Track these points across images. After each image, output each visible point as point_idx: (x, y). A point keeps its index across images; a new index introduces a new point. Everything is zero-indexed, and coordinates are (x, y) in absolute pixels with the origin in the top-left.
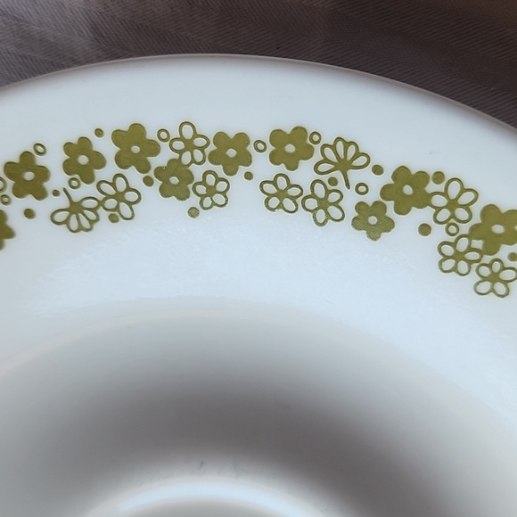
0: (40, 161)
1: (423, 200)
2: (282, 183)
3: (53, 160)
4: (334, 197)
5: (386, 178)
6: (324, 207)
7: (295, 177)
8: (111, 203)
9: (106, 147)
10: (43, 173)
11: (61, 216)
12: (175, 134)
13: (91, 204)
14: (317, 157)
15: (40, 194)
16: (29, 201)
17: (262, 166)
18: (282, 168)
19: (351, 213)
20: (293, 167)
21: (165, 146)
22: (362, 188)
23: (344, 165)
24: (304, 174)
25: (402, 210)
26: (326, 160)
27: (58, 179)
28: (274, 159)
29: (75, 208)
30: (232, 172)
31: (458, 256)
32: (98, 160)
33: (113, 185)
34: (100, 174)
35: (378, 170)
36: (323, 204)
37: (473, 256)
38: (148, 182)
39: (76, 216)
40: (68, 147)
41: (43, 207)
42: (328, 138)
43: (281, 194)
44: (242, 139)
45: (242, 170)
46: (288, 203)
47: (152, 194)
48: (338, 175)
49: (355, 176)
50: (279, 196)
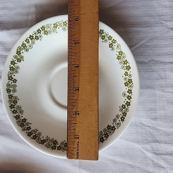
0: (15, 116)
1: (11, 77)
2: (13, 91)
3: (15, 115)
4: (13, 85)
5: (10, 81)
6: (15, 86)
7: (12, 90)
8: (19, 108)
9: (13, 109)
10: (17, 116)
11: (22, 114)
12: (10, 103)
13: (20, 110)
14: (9, 88)
15: (19, 116)
16: (20, 117)
17: (11, 93)
18: (11, 91)
19: (15, 83)
20: (11, 90)
21: (11, 104)
22: (11, 83)
23: (9, 85)
24: (11, 89)
25: (13, 78)
26: (9, 87)
27: (17, 114)
28: (10, 92)
29: (20, 112)
30: (13, 96)
31: (16, 72)
32: (14, 110)
33: (17, 108)
34: (16, 110)
35: (9, 82)
36: (14, 86)
37: (16, 70)
38: (16, 105)
39: (21, 112)
40: (13, 113)
41: (21, 115)
42: (7, 87)
43: (14, 91)
44: (9, 96)
45: (12, 95)
46: (15, 90)
47: (17, 104)
48: (10, 85)
49: (10, 84)
50: (15, 91)
